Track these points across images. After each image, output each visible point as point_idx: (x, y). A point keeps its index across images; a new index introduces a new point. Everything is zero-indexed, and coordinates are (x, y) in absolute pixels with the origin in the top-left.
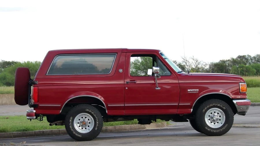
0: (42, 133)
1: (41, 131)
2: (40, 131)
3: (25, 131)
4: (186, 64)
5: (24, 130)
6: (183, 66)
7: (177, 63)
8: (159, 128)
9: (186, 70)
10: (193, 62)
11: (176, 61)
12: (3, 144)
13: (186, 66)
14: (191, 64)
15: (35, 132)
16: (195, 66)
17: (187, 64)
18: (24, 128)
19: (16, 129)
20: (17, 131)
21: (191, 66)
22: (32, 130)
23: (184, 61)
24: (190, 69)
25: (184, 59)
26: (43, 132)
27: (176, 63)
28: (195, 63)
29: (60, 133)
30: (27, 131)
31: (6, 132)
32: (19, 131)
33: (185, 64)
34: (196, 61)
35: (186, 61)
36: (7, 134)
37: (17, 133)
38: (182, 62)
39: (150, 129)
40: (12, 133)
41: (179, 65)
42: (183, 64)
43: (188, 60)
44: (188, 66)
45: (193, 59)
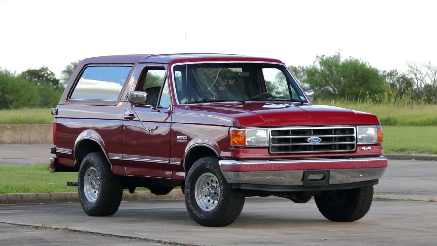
1: (19, 195)
4: (416, 76)
6: (409, 79)
7: (399, 74)
9: (416, 87)
10: (430, 72)
11: (396, 71)
13: (415, 80)
14: (425, 76)
15: (7, 196)
16: (433, 80)
17: (418, 76)
21: (424, 80)
22: (2, 193)
23: (411, 70)
24: (423, 86)
25: (411, 67)
26: (22, 197)
27: (397, 74)
28: (433, 76)
29: (51, 200)
33: (413, 76)
34: (434, 72)
35: (415, 71)
38: (408, 73)
41: (402, 77)
42: (409, 77)
43: (419, 70)
44: (419, 81)
45: (429, 67)
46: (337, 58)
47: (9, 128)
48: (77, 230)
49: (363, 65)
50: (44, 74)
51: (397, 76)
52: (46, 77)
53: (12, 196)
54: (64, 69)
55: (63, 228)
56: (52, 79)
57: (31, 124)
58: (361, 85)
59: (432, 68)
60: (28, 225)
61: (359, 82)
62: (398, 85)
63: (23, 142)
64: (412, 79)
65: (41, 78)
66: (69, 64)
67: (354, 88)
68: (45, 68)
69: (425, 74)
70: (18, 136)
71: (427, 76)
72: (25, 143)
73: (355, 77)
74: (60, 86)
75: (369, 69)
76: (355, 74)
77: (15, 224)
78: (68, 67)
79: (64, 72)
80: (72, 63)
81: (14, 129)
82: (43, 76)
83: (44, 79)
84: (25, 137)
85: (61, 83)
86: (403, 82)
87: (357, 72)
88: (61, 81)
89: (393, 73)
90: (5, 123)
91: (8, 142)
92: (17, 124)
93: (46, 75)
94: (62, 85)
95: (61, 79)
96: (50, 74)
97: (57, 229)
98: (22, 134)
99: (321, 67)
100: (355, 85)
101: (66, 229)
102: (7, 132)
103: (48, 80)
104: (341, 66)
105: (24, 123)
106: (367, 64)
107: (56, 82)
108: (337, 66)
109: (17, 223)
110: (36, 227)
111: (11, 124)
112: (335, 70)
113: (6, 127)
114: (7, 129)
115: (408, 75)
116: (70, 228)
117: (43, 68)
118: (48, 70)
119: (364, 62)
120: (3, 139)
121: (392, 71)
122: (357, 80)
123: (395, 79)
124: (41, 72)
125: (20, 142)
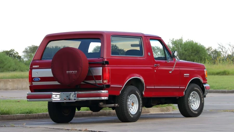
0: (45, 115)
1: (45, 114)
2: (43, 114)
3: (29, 113)
5: (27, 113)
6: (219, 52)
7: (213, 49)
8: (163, 113)
9: (222, 56)
10: (230, 48)
11: (211, 47)
12: (4, 126)
13: (222, 52)
14: (228, 50)
16: (232, 52)
17: (224, 50)
18: (27, 111)
19: (20, 112)
20: (21, 113)
21: (227, 53)
22: (35, 113)
23: (220, 47)
24: (226, 55)
25: (220, 45)
27: (212, 49)
28: (232, 50)
30: (30, 113)
31: (10, 114)
32: (23, 114)
33: (221, 50)
34: (232, 48)
35: (222, 47)
36: (10, 116)
37: (21, 115)
39: (154, 113)
40: (16, 116)
41: (215, 51)
42: (218, 51)
43: (224, 46)
44: (224, 53)
45: (230, 45)
46: (181, 40)
47: (11, 81)
48: (93, 130)
49: (196, 44)
50: (13, 53)
51: (211, 50)
52: (14, 55)
53: (41, 114)
54: (24, 50)
55: (84, 129)
56: (17, 56)
57: (22, 78)
58: (195, 55)
59: (231, 46)
60: (62, 129)
61: (195, 54)
62: (212, 55)
63: (19, 89)
64: (220, 52)
65: (11, 56)
66: (27, 47)
67: (191, 57)
68: (13, 50)
69: (227, 49)
70: (16, 86)
71: (229, 50)
72: (20, 90)
73: (192, 50)
74: (21, 60)
75: (199, 46)
76: (192, 49)
77: (54, 128)
78: (26, 49)
79: (24, 52)
80: (28, 47)
81: (13, 81)
82: (12, 54)
83: (13, 56)
84: (20, 86)
85: (22, 58)
86: (215, 53)
87: (193, 47)
88: (22, 57)
89: (209, 48)
90: (8, 78)
91: (10, 89)
92: (15, 78)
93: (13, 54)
94: (23, 60)
95: (22, 56)
96: (15, 53)
97: (80, 130)
98: (18, 84)
99: (172, 45)
100: (192, 55)
101: (86, 130)
102: (10, 83)
103: (15, 57)
104: (183, 45)
105: (19, 78)
106: (198, 43)
107: (19, 57)
108: (181, 44)
109: (55, 128)
110: (67, 129)
111: (12, 78)
112: (180, 46)
113: (9, 81)
114: (10, 82)
115: (218, 49)
116: (88, 130)
117: (12, 50)
118: (14, 51)
119: (197, 42)
120: (7, 88)
121: (209, 47)
122: (193, 52)
123: (211, 52)
124: (11, 52)
125: (17, 89)
